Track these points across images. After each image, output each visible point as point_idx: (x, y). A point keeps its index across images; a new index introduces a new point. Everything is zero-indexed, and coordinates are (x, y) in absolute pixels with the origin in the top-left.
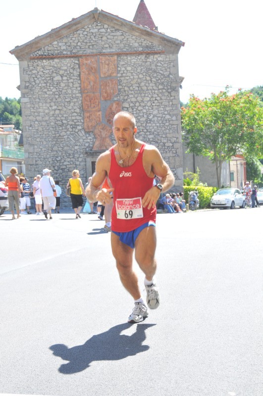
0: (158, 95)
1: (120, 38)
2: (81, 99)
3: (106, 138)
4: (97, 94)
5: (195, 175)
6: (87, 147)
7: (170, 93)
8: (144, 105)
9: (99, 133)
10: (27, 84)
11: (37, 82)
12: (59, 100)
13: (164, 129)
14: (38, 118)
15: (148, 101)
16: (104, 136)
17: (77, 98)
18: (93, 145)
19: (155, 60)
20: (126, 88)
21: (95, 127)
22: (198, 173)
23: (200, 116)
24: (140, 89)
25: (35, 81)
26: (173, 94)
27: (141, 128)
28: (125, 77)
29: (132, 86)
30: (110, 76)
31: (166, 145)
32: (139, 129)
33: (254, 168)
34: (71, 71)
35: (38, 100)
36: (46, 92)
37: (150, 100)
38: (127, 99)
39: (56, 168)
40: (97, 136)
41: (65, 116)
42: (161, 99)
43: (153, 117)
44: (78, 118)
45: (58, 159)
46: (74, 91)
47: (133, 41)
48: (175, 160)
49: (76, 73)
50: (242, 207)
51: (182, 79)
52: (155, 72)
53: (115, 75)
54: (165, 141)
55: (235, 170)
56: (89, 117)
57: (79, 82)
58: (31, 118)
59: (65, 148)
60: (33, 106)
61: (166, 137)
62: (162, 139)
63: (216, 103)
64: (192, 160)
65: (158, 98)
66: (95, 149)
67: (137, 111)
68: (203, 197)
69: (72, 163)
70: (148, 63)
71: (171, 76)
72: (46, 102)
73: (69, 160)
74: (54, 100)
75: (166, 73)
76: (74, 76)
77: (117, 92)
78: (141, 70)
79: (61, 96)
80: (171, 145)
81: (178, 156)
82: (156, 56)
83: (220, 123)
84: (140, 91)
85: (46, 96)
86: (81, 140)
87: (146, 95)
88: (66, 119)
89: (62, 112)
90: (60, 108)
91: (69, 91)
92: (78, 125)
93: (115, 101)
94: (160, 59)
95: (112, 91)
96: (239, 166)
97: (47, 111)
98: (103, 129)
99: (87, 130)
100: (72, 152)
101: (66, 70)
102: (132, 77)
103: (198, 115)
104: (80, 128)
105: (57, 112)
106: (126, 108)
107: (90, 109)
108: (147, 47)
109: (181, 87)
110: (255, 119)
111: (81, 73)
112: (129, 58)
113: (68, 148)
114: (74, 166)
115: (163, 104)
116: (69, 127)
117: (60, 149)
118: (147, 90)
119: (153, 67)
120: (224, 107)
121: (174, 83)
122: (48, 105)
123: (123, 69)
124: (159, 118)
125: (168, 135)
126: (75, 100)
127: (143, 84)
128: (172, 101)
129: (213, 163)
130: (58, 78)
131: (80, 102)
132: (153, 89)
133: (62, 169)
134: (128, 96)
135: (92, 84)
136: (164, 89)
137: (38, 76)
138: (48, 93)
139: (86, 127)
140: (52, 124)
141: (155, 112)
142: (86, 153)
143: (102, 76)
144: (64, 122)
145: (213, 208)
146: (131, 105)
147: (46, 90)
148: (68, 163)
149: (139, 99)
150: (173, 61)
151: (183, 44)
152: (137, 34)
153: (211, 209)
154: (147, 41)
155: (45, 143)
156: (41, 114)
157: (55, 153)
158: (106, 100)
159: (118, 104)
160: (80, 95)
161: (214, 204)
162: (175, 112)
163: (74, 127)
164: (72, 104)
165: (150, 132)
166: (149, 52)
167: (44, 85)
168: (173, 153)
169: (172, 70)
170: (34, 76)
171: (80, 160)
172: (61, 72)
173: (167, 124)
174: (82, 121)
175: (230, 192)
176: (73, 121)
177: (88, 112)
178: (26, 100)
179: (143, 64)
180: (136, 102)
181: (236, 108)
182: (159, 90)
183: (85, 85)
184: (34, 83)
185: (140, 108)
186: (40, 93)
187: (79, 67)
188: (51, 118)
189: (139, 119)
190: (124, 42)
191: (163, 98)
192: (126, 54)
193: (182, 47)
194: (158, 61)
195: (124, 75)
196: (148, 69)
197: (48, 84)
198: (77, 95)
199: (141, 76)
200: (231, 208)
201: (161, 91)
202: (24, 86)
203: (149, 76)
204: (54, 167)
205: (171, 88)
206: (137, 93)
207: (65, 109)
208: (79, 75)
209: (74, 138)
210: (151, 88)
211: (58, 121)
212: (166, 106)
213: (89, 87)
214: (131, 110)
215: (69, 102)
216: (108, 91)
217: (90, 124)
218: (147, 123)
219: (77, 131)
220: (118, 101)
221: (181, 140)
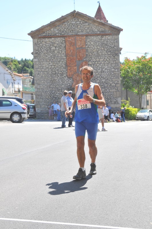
0: (108, 57)
1: (87, 26)
2: (66, 59)
4: (75, 57)
5: (127, 101)
6: (69, 86)
7: (114, 56)
8: (100, 63)
9: (76, 78)
10: (37, 52)
11: (42, 50)
12: (54, 60)
13: (111, 76)
14: (42, 70)
15: (102, 61)
16: (78, 80)
18: (72, 85)
19: (106, 38)
20: (90, 54)
21: (73, 75)
22: (129, 100)
23: (131, 69)
24: (98, 54)
25: (41, 50)
26: (116, 57)
27: (98, 75)
28: (90, 47)
29: (93, 53)
30: (82, 47)
31: (112, 85)
32: (97, 76)
34: (61, 44)
35: (42, 60)
36: (47, 56)
37: (103, 60)
38: (91, 60)
39: (52, 97)
40: (74, 80)
41: (57, 69)
42: (109, 60)
43: (105, 70)
44: (64, 70)
45: (53, 92)
46: (62, 56)
47: (94, 28)
48: (117, 93)
49: (63, 46)
51: (121, 49)
52: (106, 45)
53: (84, 46)
54: (111, 83)
55: (150, 99)
56: (70, 70)
57: (65, 50)
58: (39, 70)
59: (57, 86)
60: (40, 63)
61: (112, 81)
62: (110, 82)
63: (139, 62)
64: (126, 94)
65: (108, 59)
67: (96, 66)
68: (132, 114)
69: (60, 94)
70: (103, 40)
71: (115, 47)
72: (47, 61)
73: (59, 92)
74: (51, 60)
75: (112, 46)
76: (62, 47)
77: (85, 56)
78: (99, 44)
79: (55, 58)
80: (115, 85)
81: (118, 91)
82: (107, 36)
83: (141, 73)
84: (98, 55)
85: (47, 58)
86: (66, 82)
87: (101, 58)
88: (58, 70)
89: (55, 67)
90: (54, 64)
91: (60, 55)
92: (64, 74)
93: (84, 61)
94: (109, 38)
95: (83, 55)
96: (151, 97)
97: (47, 66)
98: (77, 76)
99: (69, 77)
100: (61, 88)
101: (58, 44)
102: (93, 48)
103: (129, 68)
104: (65, 75)
105: (53, 67)
106: (90, 64)
107: (70, 65)
108: (102, 31)
109: (120, 53)
111: (66, 46)
112: (92, 38)
113: (59, 86)
115: (111, 62)
116: (59, 75)
117: (54, 87)
118: (102, 55)
119: (105, 42)
120: (144, 65)
121: (118, 51)
122: (48, 63)
123: (89, 43)
124: (108, 70)
125: (113, 80)
126: (63, 60)
127: (99, 52)
128: (115, 61)
129: (137, 95)
130: (53, 48)
131: (65, 61)
132: (105, 54)
133: (55, 98)
134: (91, 58)
135: (72, 51)
136: (111, 54)
137: (43, 47)
138: (48, 56)
139: (68, 75)
140: (50, 73)
141: (106, 67)
142: (68, 89)
143: (77, 47)
144: (56, 72)
145: (137, 120)
146: (93, 63)
147: (47, 55)
148: (58, 95)
149: (98, 60)
150: (116, 39)
151: (122, 30)
152: (97, 24)
153: (136, 121)
154: (102, 28)
155: (46, 83)
156: (44, 68)
157: (51, 89)
158: (79, 60)
159: (86, 62)
160: (65, 57)
161: (138, 118)
162: (117, 67)
163: (62, 75)
165: (103, 78)
166: (103, 34)
167: (46, 52)
168: (115, 89)
169: (116, 44)
170: (40, 47)
172: (55, 45)
173: (113, 73)
174: (66, 71)
175: (147, 111)
176: (61, 71)
177: (69, 67)
178: (36, 60)
179: (100, 41)
180: (96, 61)
181: (150, 65)
182: (108, 55)
183: (68, 52)
184: (40, 51)
185: (98, 65)
186: (43, 56)
187: (65, 43)
188: (49, 70)
189: (97, 71)
190: (89, 29)
191: (111, 59)
192: (91, 35)
193: (121, 32)
195: (89, 47)
196: (103, 44)
197: (48, 52)
198: (64, 57)
199: (98, 47)
200: (147, 120)
201: (109, 55)
202: (35, 53)
203: (103, 47)
204: (51, 96)
205: (115, 54)
206: (96, 57)
207: (57, 65)
208: (65, 47)
209: (62, 81)
210: (104, 54)
211: (53, 71)
212: (112, 64)
213: (70, 53)
214: (93, 66)
215: (60, 61)
216: (81, 55)
217: (71, 73)
218: (101, 73)
219: (63, 77)
220: (86, 61)
221: (120, 82)
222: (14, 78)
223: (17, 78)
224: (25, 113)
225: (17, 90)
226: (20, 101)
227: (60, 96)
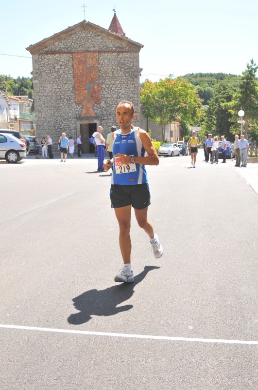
0: (125, 80)
1: (100, 41)
2: (73, 81)
3: (90, 108)
4: (84, 79)
6: (77, 114)
7: (133, 79)
8: (115, 86)
9: (85, 105)
10: (37, 71)
11: (44, 69)
12: (59, 82)
14: (44, 94)
15: (118, 84)
16: (88, 107)
17: (71, 81)
18: (81, 112)
19: (124, 56)
20: (104, 75)
21: (82, 100)
22: (150, 132)
24: (113, 75)
25: (42, 69)
26: (135, 79)
27: (113, 102)
29: (108, 73)
30: (93, 66)
33: (185, 128)
34: (67, 62)
35: (44, 82)
36: (50, 77)
37: (120, 83)
38: (104, 82)
39: (56, 128)
40: (84, 107)
41: (62, 93)
43: (122, 95)
44: (71, 94)
45: (57, 122)
46: (69, 76)
47: (109, 43)
48: (136, 124)
49: (70, 64)
50: (178, 155)
51: (141, 70)
52: (123, 64)
53: (96, 65)
55: (174, 129)
56: (78, 94)
57: (72, 70)
58: (40, 94)
60: (41, 86)
63: (163, 86)
64: (146, 123)
65: (125, 82)
66: (82, 115)
70: (119, 59)
71: (134, 68)
72: (50, 83)
73: (65, 122)
74: (56, 82)
75: (131, 66)
76: (69, 65)
77: (98, 77)
78: (114, 63)
79: (60, 79)
81: (138, 121)
82: (124, 54)
83: (165, 99)
84: (114, 77)
85: (50, 79)
86: (73, 110)
87: (117, 80)
88: (63, 95)
89: (60, 90)
90: (59, 87)
91: (66, 76)
92: (72, 99)
93: (96, 83)
94: (127, 56)
95: (94, 77)
96: (176, 127)
97: (50, 89)
98: (88, 102)
99: (77, 103)
100: (67, 117)
101: (63, 62)
102: (108, 68)
103: (151, 93)
104: (73, 101)
105: (57, 90)
106: (104, 88)
107: (79, 88)
108: (118, 47)
109: (140, 75)
110: (188, 98)
112: (106, 55)
113: (64, 114)
114: (69, 126)
116: (65, 100)
117: (59, 115)
118: (118, 76)
119: (122, 61)
120: (168, 89)
121: (136, 72)
122: (51, 85)
123: (102, 62)
124: (126, 96)
126: (70, 82)
127: (115, 72)
128: (134, 85)
129: (160, 125)
130: (58, 67)
131: (73, 84)
132: (122, 76)
133: (60, 129)
134: (105, 80)
135: (81, 71)
136: (129, 76)
137: (45, 66)
138: (51, 77)
139: (76, 100)
140: (54, 98)
141: (123, 91)
142: (77, 118)
143: (88, 66)
144: (62, 97)
146: (107, 86)
147: (50, 75)
149: (113, 82)
150: (135, 58)
151: (143, 46)
152: (112, 38)
154: (118, 44)
155: (49, 111)
156: (46, 91)
157: (56, 118)
158: (90, 82)
159: (98, 85)
160: (73, 79)
161: (160, 153)
162: (136, 92)
163: (69, 100)
164: (67, 85)
166: (119, 51)
167: (49, 71)
169: (135, 63)
170: (42, 65)
171: (72, 122)
172: (60, 63)
174: (74, 96)
175: (171, 145)
176: (68, 96)
177: (78, 90)
179: (116, 59)
180: (110, 84)
181: (176, 89)
182: (126, 76)
183: (77, 72)
184: (42, 70)
185: (113, 89)
186: (46, 77)
187: (73, 60)
188: (53, 94)
190: (103, 44)
191: (129, 82)
192: (104, 52)
193: (142, 48)
194: (126, 57)
195: (103, 66)
196: (119, 63)
197: (52, 71)
198: (71, 79)
199: (114, 67)
200: (171, 156)
201: (127, 77)
202: (35, 72)
203: (120, 67)
204: (55, 127)
205: (134, 76)
206: (111, 78)
207: (62, 88)
208: (73, 65)
209: (69, 108)
211: (58, 96)
212: (130, 87)
213: (79, 73)
214: (106, 90)
215: (66, 84)
216: (92, 77)
217: (79, 99)
218: (117, 98)
219: (70, 103)
220: (99, 83)
221: (139, 111)
222: (9, 103)
223: (12, 102)
224: (23, 151)
225: (13, 117)
226: (17, 135)
227: (66, 127)
